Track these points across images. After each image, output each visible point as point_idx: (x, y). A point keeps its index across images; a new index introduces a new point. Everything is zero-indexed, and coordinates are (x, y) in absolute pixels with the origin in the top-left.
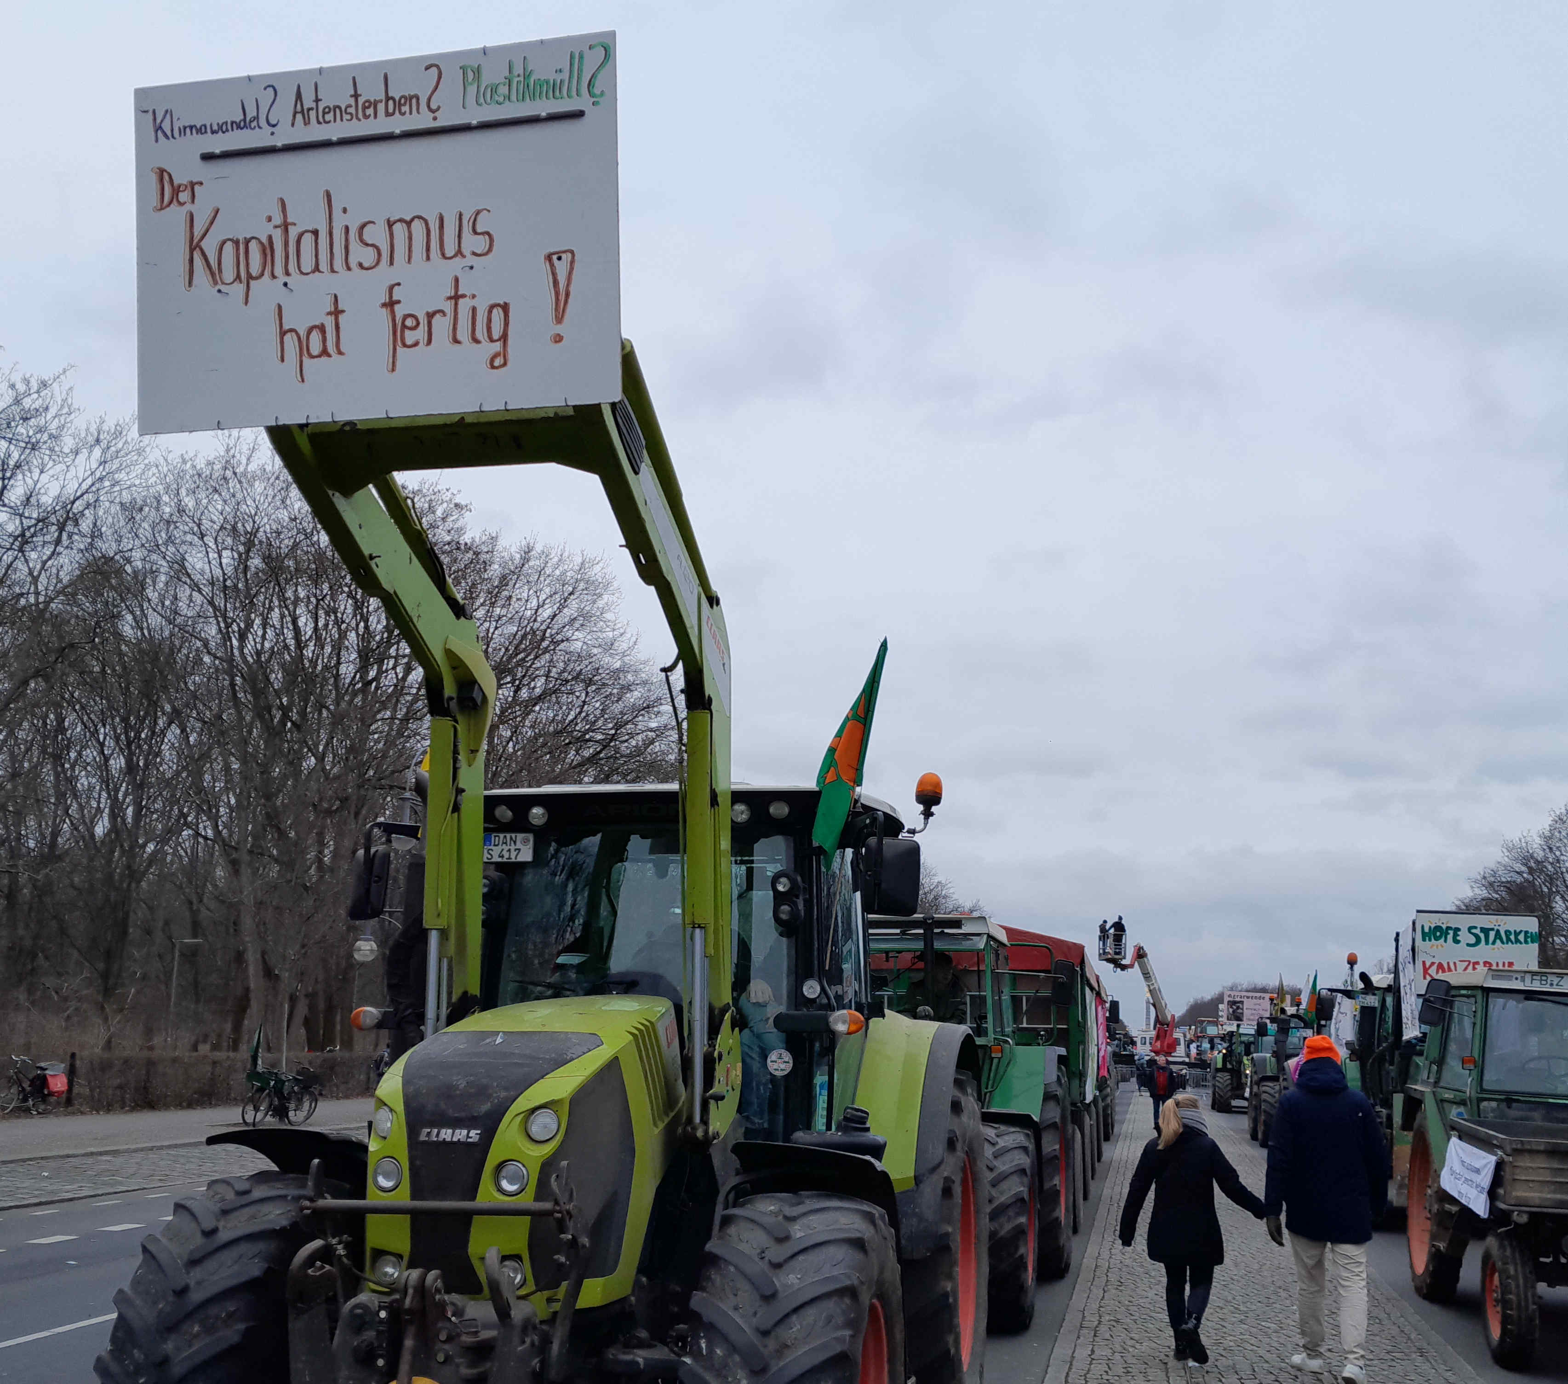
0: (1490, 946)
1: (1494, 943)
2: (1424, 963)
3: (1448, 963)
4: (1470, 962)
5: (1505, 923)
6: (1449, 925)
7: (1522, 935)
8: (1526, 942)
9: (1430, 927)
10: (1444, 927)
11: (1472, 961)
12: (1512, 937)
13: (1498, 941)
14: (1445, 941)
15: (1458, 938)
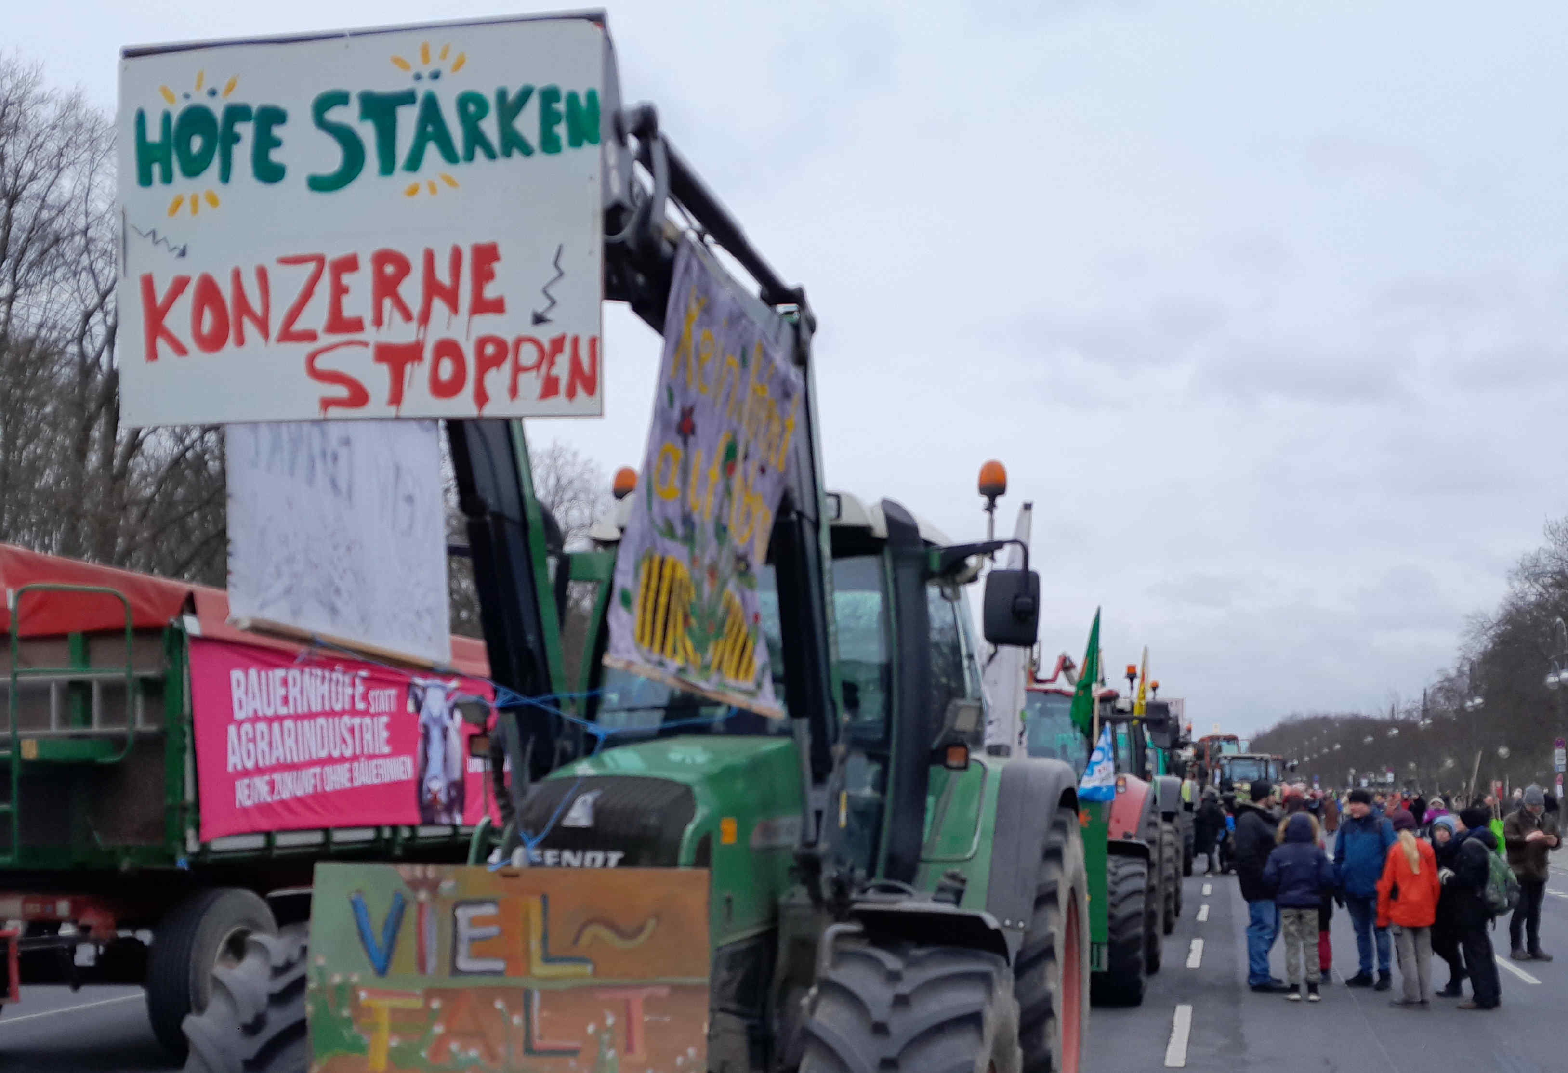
0: (400, 174)
1: (414, 163)
2: (148, 283)
3: (237, 275)
4: (320, 260)
5: (459, 65)
6: (237, 98)
7: (533, 107)
8: (550, 144)
9: (167, 118)
10: (218, 109)
11: (332, 255)
12: (490, 127)
13: (432, 151)
14: (225, 176)
15: (276, 156)
